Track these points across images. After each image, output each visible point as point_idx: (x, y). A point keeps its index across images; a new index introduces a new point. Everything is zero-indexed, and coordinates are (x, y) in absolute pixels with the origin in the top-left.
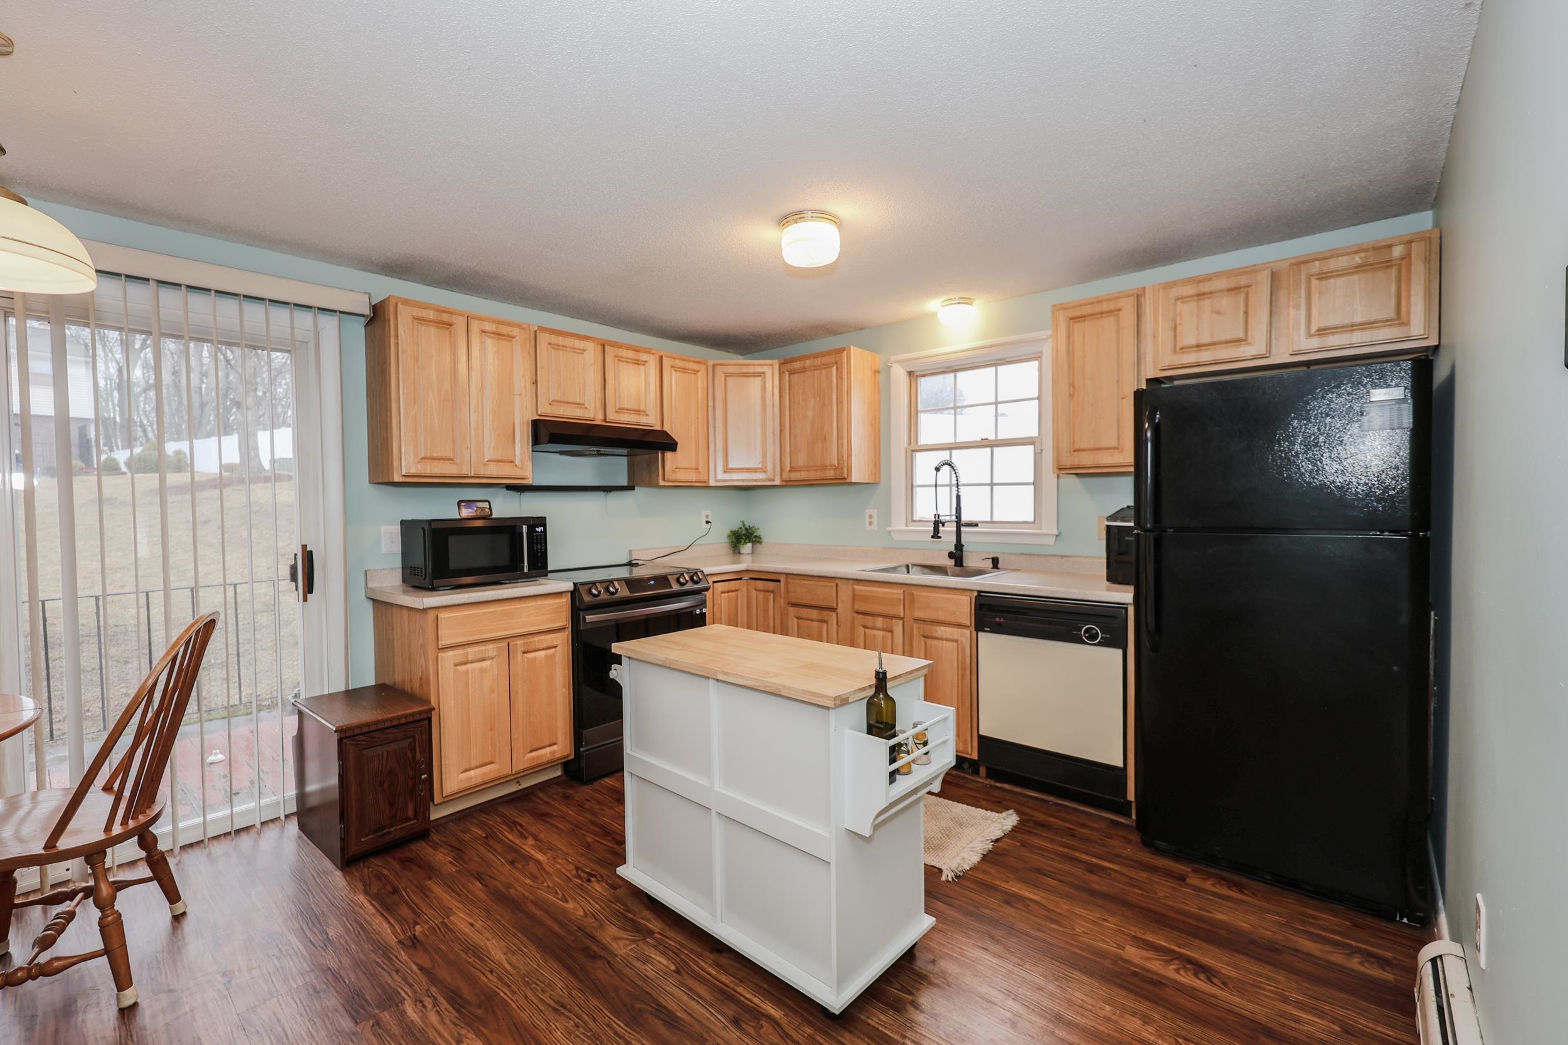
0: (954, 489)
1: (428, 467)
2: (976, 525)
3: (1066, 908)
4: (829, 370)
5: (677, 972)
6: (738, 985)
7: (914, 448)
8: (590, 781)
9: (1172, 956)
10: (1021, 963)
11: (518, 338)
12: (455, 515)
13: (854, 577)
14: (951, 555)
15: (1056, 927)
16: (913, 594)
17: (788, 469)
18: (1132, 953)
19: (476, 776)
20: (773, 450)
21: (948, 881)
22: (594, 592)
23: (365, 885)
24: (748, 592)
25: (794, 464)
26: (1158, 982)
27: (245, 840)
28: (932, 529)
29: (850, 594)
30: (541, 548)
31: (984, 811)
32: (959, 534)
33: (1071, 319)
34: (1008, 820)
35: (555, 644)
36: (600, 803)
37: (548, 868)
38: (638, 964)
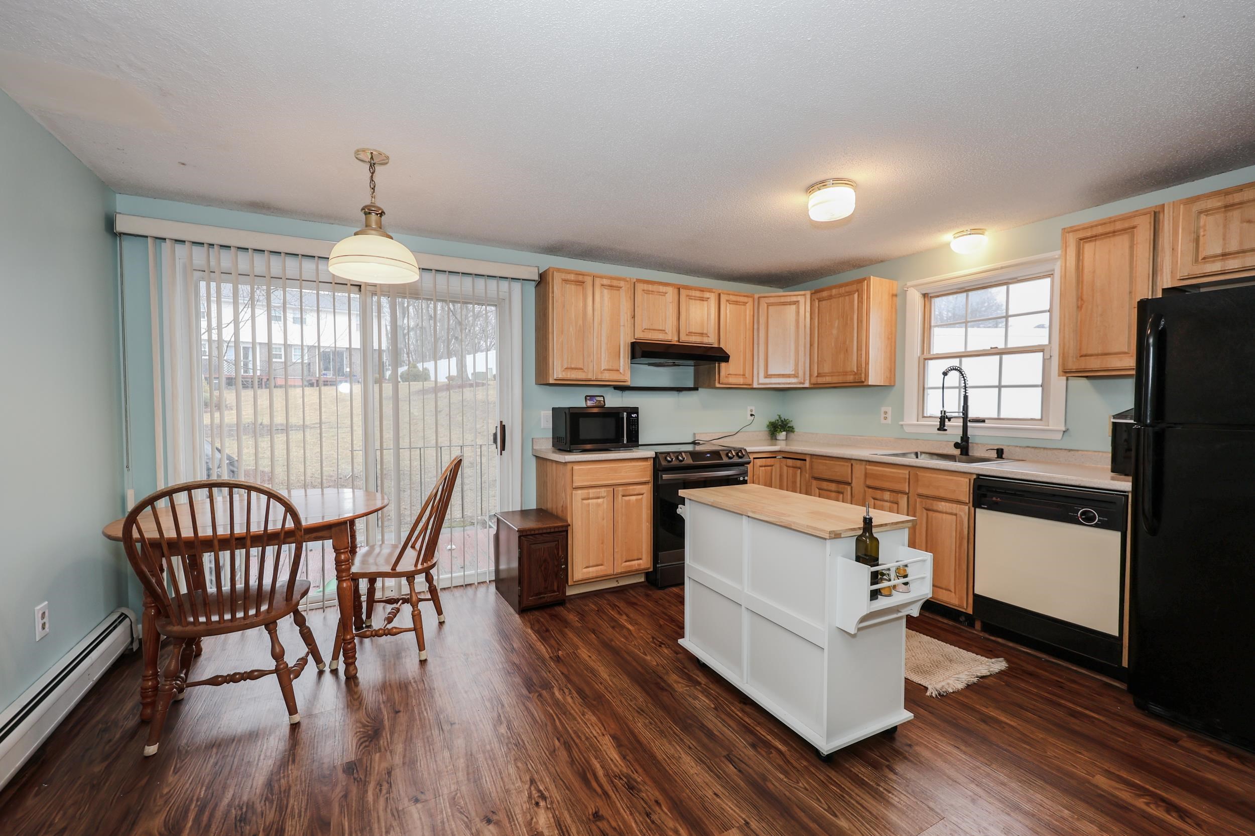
0: (963, 390)
1: (569, 374)
2: (983, 421)
3: (1041, 736)
4: (852, 296)
5: (715, 709)
6: (757, 726)
7: (926, 357)
8: (662, 588)
9: (1142, 792)
10: (989, 763)
11: (623, 288)
12: (582, 404)
13: (866, 459)
14: (957, 445)
15: (1028, 747)
16: (917, 474)
17: (816, 375)
18: (1101, 781)
19: (593, 572)
20: (804, 361)
21: (931, 696)
22: (669, 459)
23: (531, 624)
24: (781, 468)
25: (821, 371)
26: (1124, 807)
27: (470, 591)
28: (939, 423)
29: (863, 472)
30: (635, 429)
31: (975, 655)
32: (965, 428)
33: (1081, 240)
34: (998, 665)
35: (642, 492)
36: (669, 602)
37: (635, 634)
38: (690, 699)
